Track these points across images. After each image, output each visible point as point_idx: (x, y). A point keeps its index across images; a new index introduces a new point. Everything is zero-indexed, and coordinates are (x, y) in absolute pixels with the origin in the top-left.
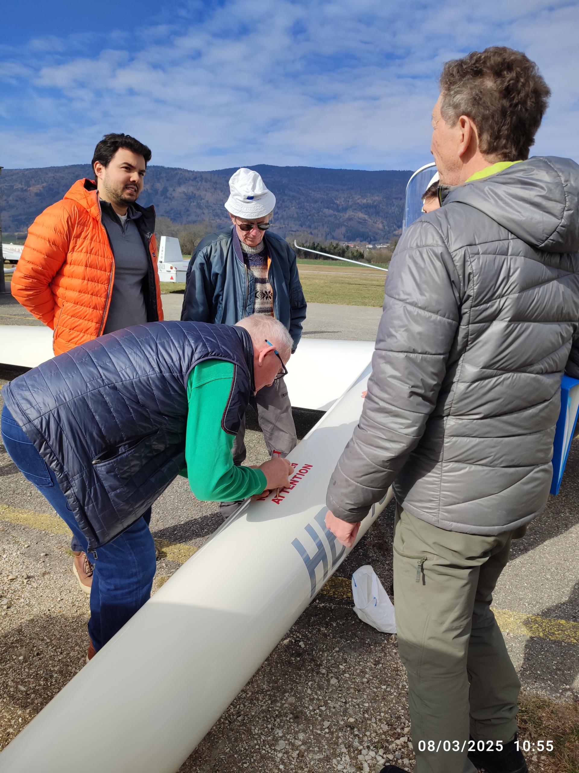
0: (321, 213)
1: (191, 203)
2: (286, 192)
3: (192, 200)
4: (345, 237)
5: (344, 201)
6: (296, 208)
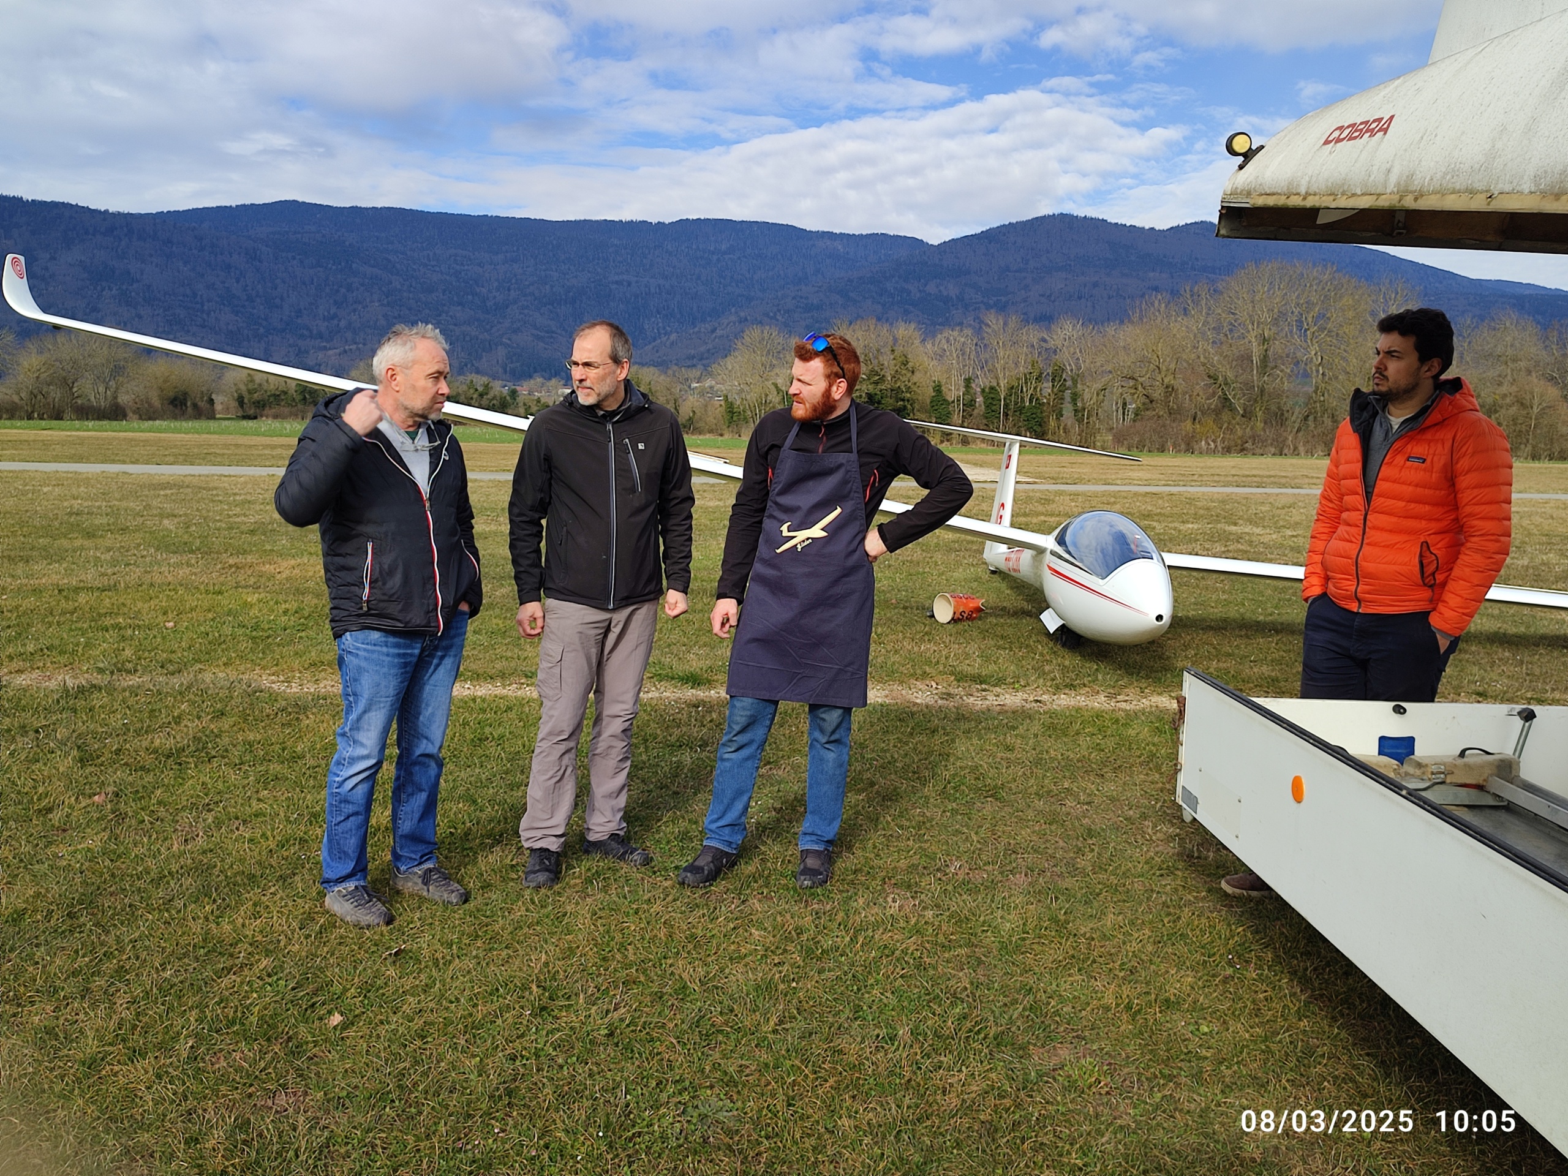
1: (103, 290)
2: (354, 266)
3: (104, 284)
4: (505, 372)
5: (497, 289)
6: (383, 305)
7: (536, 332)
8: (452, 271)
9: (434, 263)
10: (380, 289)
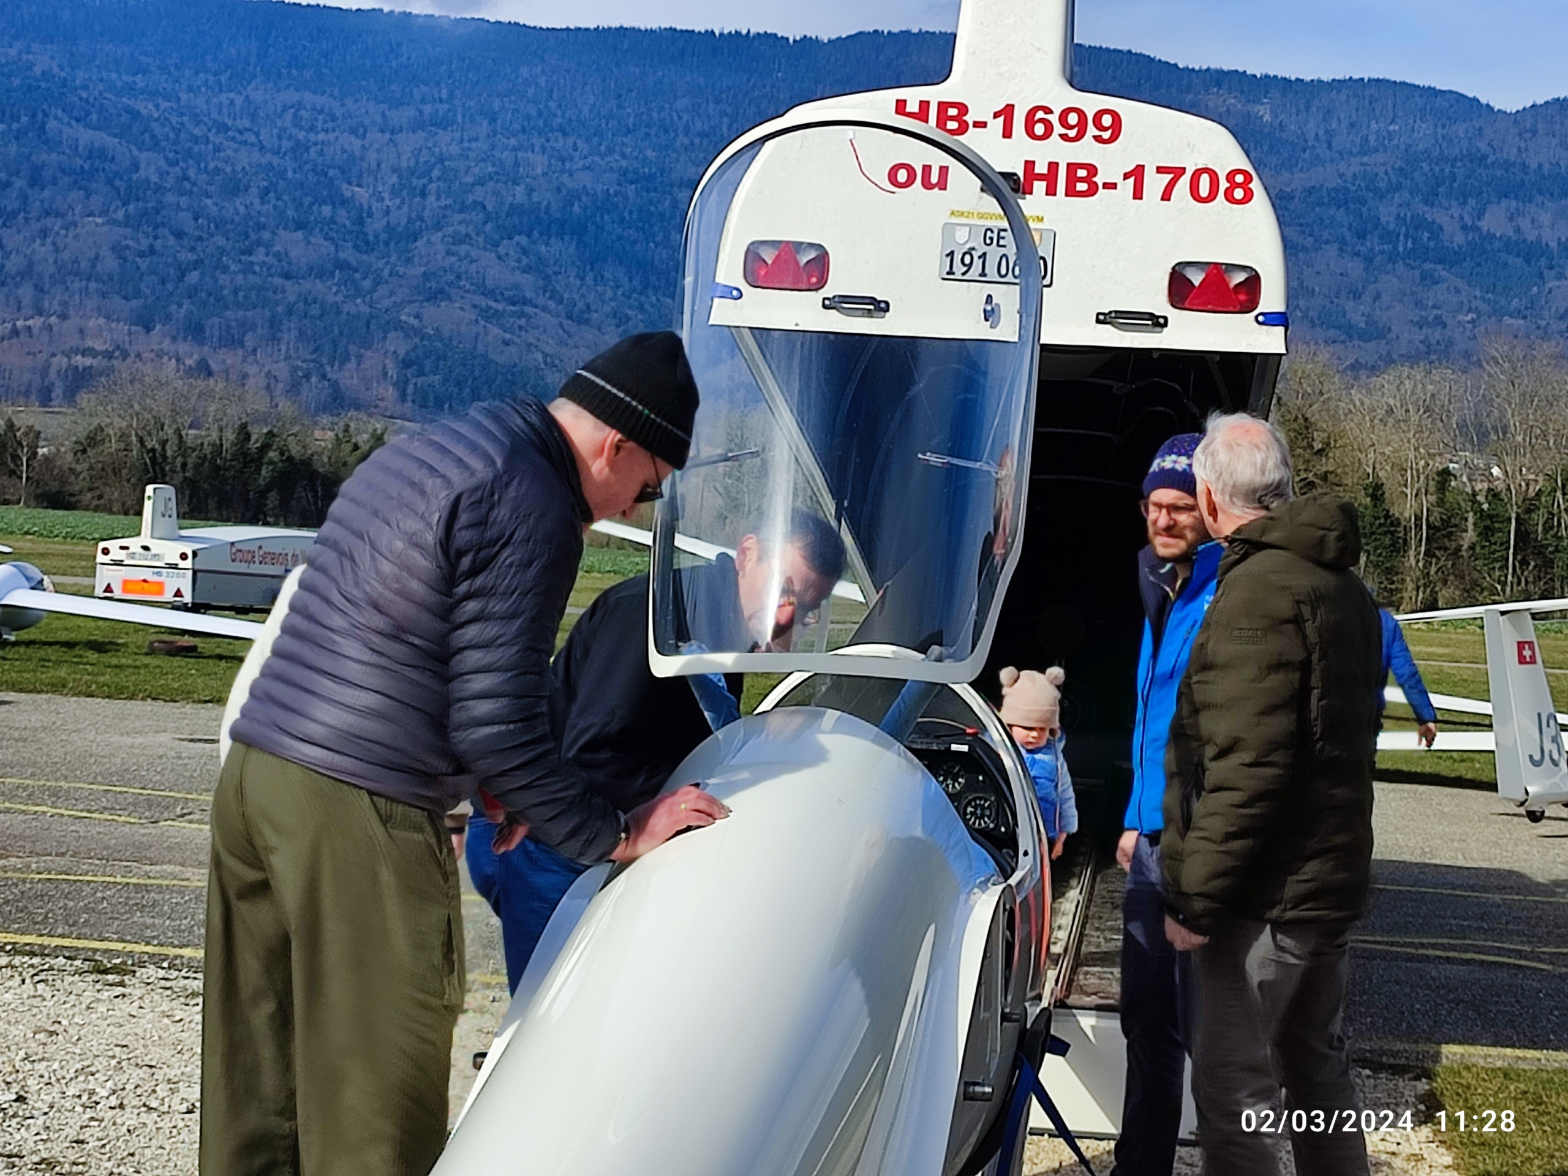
0: (260, 255)
5: (395, 192)
6: (112, 222)
7: (483, 302)
8: (286, 144)
9: (247, 123)
10: (110, 182)
